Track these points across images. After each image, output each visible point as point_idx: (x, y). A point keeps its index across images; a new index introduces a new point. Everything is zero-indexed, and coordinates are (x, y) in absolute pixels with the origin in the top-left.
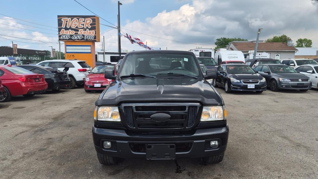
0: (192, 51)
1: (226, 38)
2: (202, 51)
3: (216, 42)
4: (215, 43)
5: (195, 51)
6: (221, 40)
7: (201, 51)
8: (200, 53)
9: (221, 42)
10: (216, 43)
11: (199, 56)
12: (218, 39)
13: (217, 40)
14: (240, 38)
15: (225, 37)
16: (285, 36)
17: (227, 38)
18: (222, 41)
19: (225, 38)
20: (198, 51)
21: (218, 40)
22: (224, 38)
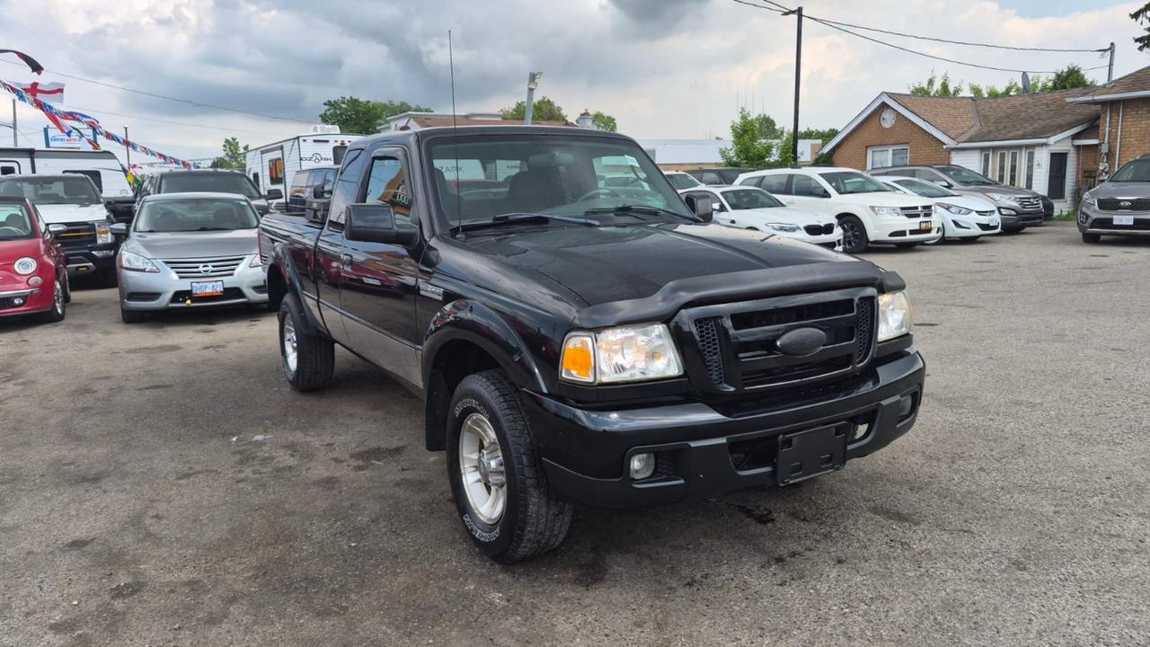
0: (305, 141)
1: (360, 100)
2: (343, 143)
3: (323, 112)
4: (321, 116)
5: (315, 141)
6: (344, 106)
7: (338, 144)
8: (335, 150)
9: (341, 115)
10: (326, 114)
11: (332, 162)
12: (329, 101)
13: (327, 107)
14: (406, 102)
15: (355, 97)
16: (549, 101)
17: (363, 99)
18: (346, 110)
19: (356, 101)
20: (327, 141)
21: (329, 103)
22: (351, 98)
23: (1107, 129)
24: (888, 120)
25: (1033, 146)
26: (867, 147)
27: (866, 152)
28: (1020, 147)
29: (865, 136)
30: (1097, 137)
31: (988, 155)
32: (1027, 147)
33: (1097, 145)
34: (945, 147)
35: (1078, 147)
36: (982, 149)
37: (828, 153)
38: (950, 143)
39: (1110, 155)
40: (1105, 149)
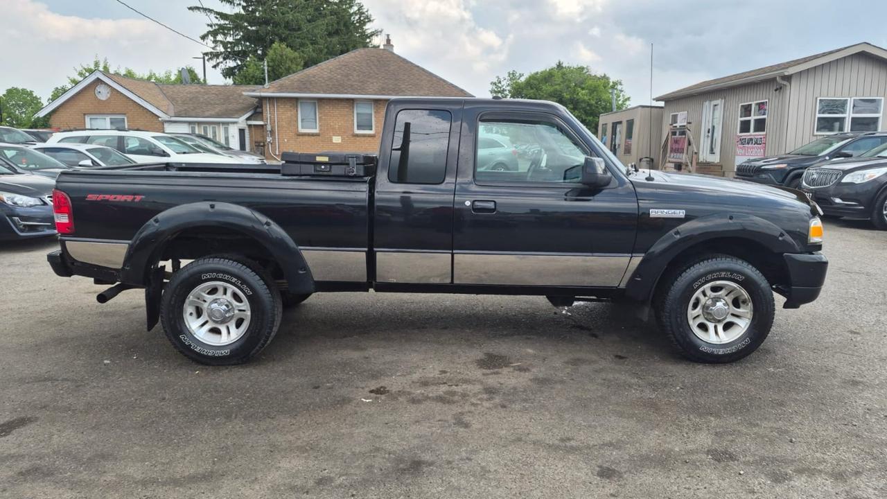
23: (269, 115)
24: (103, 94)
25: (228, 123)
26: (85, 114)
27: (84, 118)
28: (218, 123)
29: (83, 104)
30: (262, 120)
31: (195, 127)
32: (224, 123)
33: (262, 126)
34: (160, 119)
35: (250, 126)
36: (190, 123)
37: (45, 117)
38: (163, 117)
39: (272, 132)
40: (269, 128)
